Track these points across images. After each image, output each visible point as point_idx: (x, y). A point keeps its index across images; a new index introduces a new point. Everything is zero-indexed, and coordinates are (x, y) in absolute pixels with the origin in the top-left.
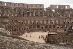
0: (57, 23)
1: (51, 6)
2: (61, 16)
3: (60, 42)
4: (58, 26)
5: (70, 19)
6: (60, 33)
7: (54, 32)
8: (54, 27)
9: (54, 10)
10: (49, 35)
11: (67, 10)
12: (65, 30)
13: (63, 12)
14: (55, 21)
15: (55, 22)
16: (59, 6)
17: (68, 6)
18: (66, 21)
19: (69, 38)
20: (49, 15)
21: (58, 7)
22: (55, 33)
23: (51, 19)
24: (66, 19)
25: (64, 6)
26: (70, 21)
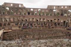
0: (12, 21)
1: (5, 3)
2: (15, 14)
3: (16, 39)
4: (13, 24)
5: (24, 17)
6: (15, 30)
7: (9, 29)
8: (9, 24)
9: (8, 8)
10: (4, 33)
11: (20, 8)
12: (20, 27)
13: (17, 11)
14: (10, 18)
15: (10, 20)
16: (14, 4)
17: (22, 5)
18: (20, 19)
19: (24, 34)
21: (12, 5)
22: (10, 31)
23: (6, 17)
24: (20, 17)
25: (18, 4)
26: (24, 19)
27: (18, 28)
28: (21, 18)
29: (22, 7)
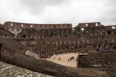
0: (88, 43)
1: (80, 24)
2: (91, 34)
3: (93, 64)
4: (89, 46)
5: (103, 37)
6: (92, 54)
7: (85, 52)
8: (85, 46)
9: (83, 29)
10: (80, 56)
12: (98, 50)
13: (93, 31)
14: (85, 40)
15: (85, 42)
16: (89, 24)
17: (99, 23)
18: (97, 40)
19: (104, 59)
20: (79, 35)
21: (87, 25)
22: (86, 54)
23: (81, 39)
24: (97, 37)
25: (95, 23)
26: (103, 40)
27: (95, 51)
28: (99, 39)
29: (99, 25)
